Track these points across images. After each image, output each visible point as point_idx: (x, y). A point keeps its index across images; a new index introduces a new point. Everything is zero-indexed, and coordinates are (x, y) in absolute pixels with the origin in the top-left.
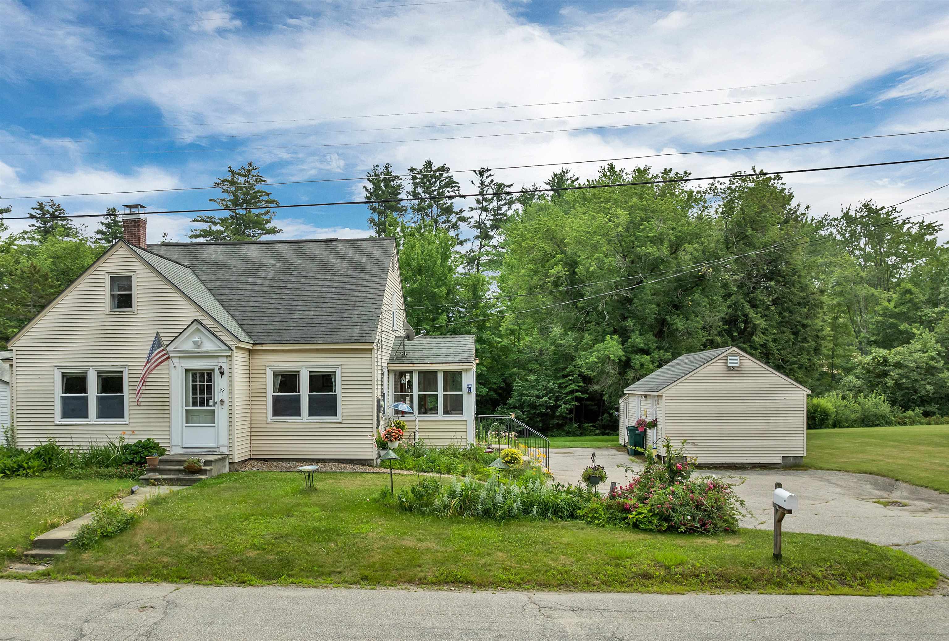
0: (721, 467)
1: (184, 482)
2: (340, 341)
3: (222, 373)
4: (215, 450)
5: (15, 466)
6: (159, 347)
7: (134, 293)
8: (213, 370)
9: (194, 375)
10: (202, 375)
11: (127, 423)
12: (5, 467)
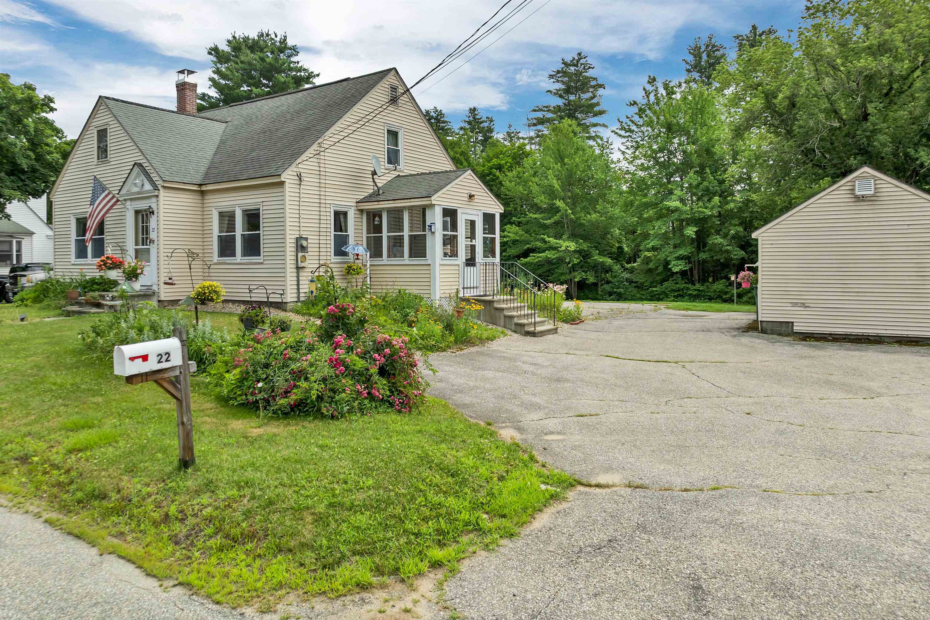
0: (845, 339)
2: (257, 176)
3: (153, 213)
4: (150, 288)
6: (104, 191)
7: (108, 143)
9: (143, 217)
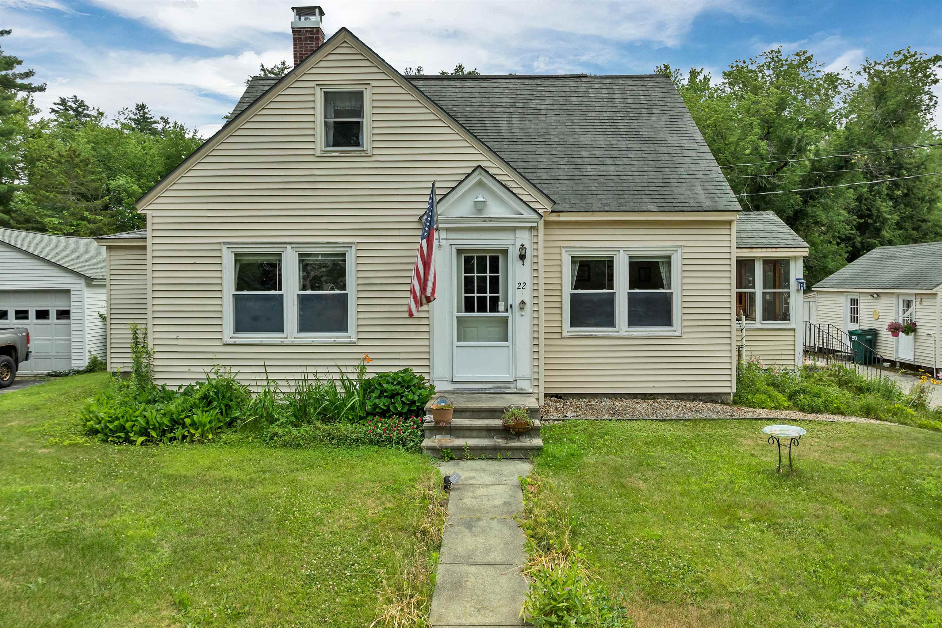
1: (509, 453)
2: (685, 209)
3: (522, 257)
4: (507, 385)
5: (166, 421)
7: (367, 120)
8: (505, 252)
9: (468, 261)
10: (481, 260)
11: (354, 340)
12: (147, 423)
